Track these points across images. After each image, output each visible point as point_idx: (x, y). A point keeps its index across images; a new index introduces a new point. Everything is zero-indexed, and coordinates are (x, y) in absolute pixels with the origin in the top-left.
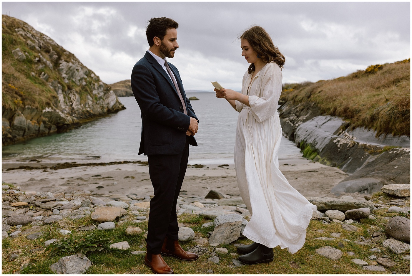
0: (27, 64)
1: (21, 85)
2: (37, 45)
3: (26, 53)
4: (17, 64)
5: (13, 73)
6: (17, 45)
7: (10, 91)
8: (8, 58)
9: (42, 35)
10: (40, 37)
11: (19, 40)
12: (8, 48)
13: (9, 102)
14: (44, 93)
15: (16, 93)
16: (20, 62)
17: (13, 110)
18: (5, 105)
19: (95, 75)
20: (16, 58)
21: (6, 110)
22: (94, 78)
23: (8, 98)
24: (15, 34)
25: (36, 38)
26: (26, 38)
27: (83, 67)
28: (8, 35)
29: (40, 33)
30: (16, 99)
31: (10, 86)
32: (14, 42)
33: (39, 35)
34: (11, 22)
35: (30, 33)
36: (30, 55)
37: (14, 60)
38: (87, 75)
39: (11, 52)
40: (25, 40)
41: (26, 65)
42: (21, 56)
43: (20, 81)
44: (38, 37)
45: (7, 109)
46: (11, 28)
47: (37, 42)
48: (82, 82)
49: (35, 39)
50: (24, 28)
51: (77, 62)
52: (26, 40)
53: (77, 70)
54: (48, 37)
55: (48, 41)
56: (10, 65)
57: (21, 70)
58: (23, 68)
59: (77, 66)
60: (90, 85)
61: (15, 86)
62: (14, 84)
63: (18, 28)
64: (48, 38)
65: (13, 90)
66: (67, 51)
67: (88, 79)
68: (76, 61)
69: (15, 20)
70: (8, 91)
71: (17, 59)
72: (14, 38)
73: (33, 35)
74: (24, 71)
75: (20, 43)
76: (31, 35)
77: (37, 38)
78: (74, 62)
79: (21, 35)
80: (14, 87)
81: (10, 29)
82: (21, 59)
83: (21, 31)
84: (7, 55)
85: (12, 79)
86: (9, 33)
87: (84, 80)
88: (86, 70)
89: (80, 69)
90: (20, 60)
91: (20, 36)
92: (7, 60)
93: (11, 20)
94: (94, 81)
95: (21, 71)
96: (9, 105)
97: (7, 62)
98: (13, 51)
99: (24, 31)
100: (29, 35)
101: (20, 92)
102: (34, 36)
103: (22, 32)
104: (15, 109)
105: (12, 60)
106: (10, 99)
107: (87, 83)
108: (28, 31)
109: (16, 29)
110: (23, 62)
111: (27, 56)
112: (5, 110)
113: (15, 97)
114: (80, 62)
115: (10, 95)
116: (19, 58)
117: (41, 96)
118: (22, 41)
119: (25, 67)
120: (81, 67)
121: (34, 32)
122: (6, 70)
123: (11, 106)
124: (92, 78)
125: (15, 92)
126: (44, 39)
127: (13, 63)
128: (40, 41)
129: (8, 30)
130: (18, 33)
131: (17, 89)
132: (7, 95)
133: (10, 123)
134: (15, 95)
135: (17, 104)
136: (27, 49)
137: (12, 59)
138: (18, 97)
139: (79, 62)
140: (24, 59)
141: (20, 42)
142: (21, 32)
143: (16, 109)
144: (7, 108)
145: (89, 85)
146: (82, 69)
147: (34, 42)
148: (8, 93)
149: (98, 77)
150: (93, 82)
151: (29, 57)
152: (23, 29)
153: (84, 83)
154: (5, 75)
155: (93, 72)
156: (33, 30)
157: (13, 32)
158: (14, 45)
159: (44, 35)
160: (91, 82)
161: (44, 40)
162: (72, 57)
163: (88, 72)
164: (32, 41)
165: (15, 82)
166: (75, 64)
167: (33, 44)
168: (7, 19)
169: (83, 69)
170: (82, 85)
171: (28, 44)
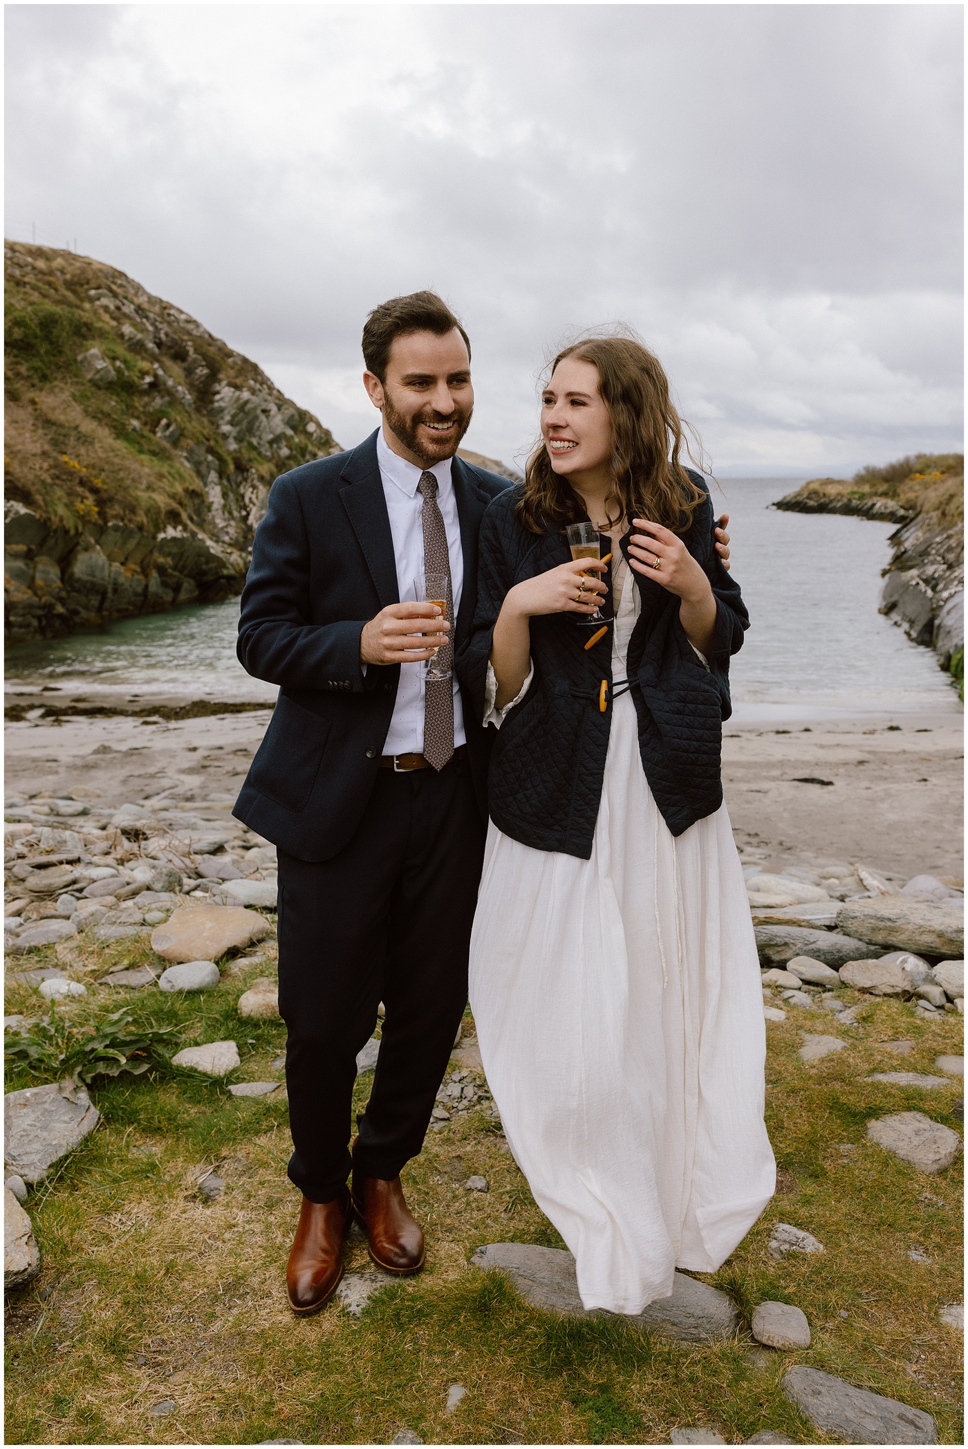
0: (118, 395)
1: (100, 459)
2: (151, 337)
3: (118, 363)
4: (89, 394)
5: (77, 422)
6: (93, 338)
7: (64, 477)
8: (64, 378)
9: (165, 308)
10: (161, 315)
11: (100, 325)
12: (66, 350)
13: (61, 510)
14: (165, 480)
15: (82, 483)
16: (99, 388)
17: (72, 532)
18: (49, 519)
19: (319, 425)
20: (89, 376)
21: (52, 534)
22: (315, 435)
23: (59, 499)
24: (87, 305)
25: (147, 318)
26: (119, 315)
27: (282, 402)
28: (67, 309)
29: (161, 301)
30: (82, 502)
31: (66, 462)
32: (84, 330)
33: (157, 309)
34: (79, 272)
35: (132, 302)
36: (128, 368)
37: (83, 384)
38: (294, 428)
39: (76, 361)
40: (114, 323)
41: (114, 398)
42: (102, 372)
43: (97, 445)
44: (155, 313)
45: (55, 531)
46: (79, 289)
47: (151, 328)
48: (279, 448)
49: (144, 320)
50: (114, 287)
51: (265, 386)
52: (119, 323)
53: (264, 411)
54: (181, 312)
55: (182, 325)
56: (70, 398)
57: (102, 412)
58: (106, 408)
59: (266, 401)
60: (303, 456)
61: (79, 462)
62: (77, 456)
63: (98, 288)
64: (183, 317)
65: (71, 474)
66: (239, 355)
67: (296, 440)
68: (261, 384)
69: (90, 264)
70: (58, 478)
71: (90, 381)
72: (86, 316)
73: (139, 309)
74: (108, 415)
75: (102, 334)
76: (132, 307)
77: (151, 315)
78: (258, 386)
79: (106, 309)
80: (77, 466)
81: (74, 292)
82: (101, 380)
83: (104, 296)
84: (63, 370)
85: (72, 441)
86: (70, 305)
87: (284, 443)
88: (292, 411)
89: (274, 409)
90: (100, 383)
91: (101, 311)
92: (62, 385)
93: (78, 264)
94: (312, 444)
95: (100, 416)
96: (61, 519)
97: (62, 390)
98: (79, 358)
99: (115, 295)
100: (129, 309)
101: (92, 479)
102: (143, 310)
103: (106, 301)
104: (77, 529)
105: (77, 383)
106: (65, 500)
107: (294, 452)
108: (126, 298)
109: (92, 292)
110: (107, 389)
111: (118, 370)
112: (48, 535)
113: (78, 495)
114: (274, 388)
115: (65, 487)
116: (98, 377)
117: (154, 490)
118: (107, 328)
119: (113, 403)
120: (277, 401)
121: (142, 300)
122: (58, 412)
123: (65, 522)
124: (309, 435)
125: (77, 480)
126: (172, 318)
127: (77, 394)
128: (160, 326)
129: (68, 294)
130: (98, 303)
131: (84, 470)
132: (55, 487)
133: (63, 572)
134: (79, 489)
135: (83, 516)
136: (120, 350)
137: (75, 380)
138: (87, 494)
139: (271, 388)
140: (110, 379)
141: (100, 329)
142: (104, 301)
143: (80, 529)
144: (54, 527)
145: (299, 457)
146: (279, 407)
147: (143, 330)
148: (58, 482)
149: (327, 433)
150: (310, 447)
151: (126, 373)
152: (111, 290)
153: (285, 452)
154: (54, 428)
155: (312, 419)
156: (140, 293)
157: (82, 300)
158: (84, 337)
159: (172, 307)
160: (306, 446)
161: (169, 323)
162: (253, 373)
163: (297, 417)
164: (134, 325)
165: (83, 451)
166: (258, 393)
167: (139, 336)
168: (66, 260)
169: (283, 408)
170: (279, 456)
171: (122, 336)
